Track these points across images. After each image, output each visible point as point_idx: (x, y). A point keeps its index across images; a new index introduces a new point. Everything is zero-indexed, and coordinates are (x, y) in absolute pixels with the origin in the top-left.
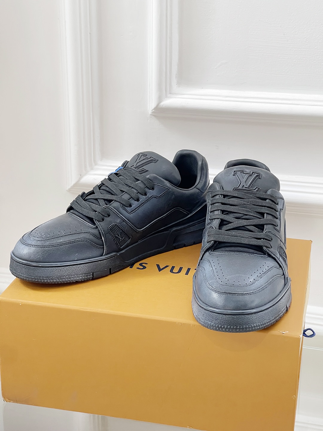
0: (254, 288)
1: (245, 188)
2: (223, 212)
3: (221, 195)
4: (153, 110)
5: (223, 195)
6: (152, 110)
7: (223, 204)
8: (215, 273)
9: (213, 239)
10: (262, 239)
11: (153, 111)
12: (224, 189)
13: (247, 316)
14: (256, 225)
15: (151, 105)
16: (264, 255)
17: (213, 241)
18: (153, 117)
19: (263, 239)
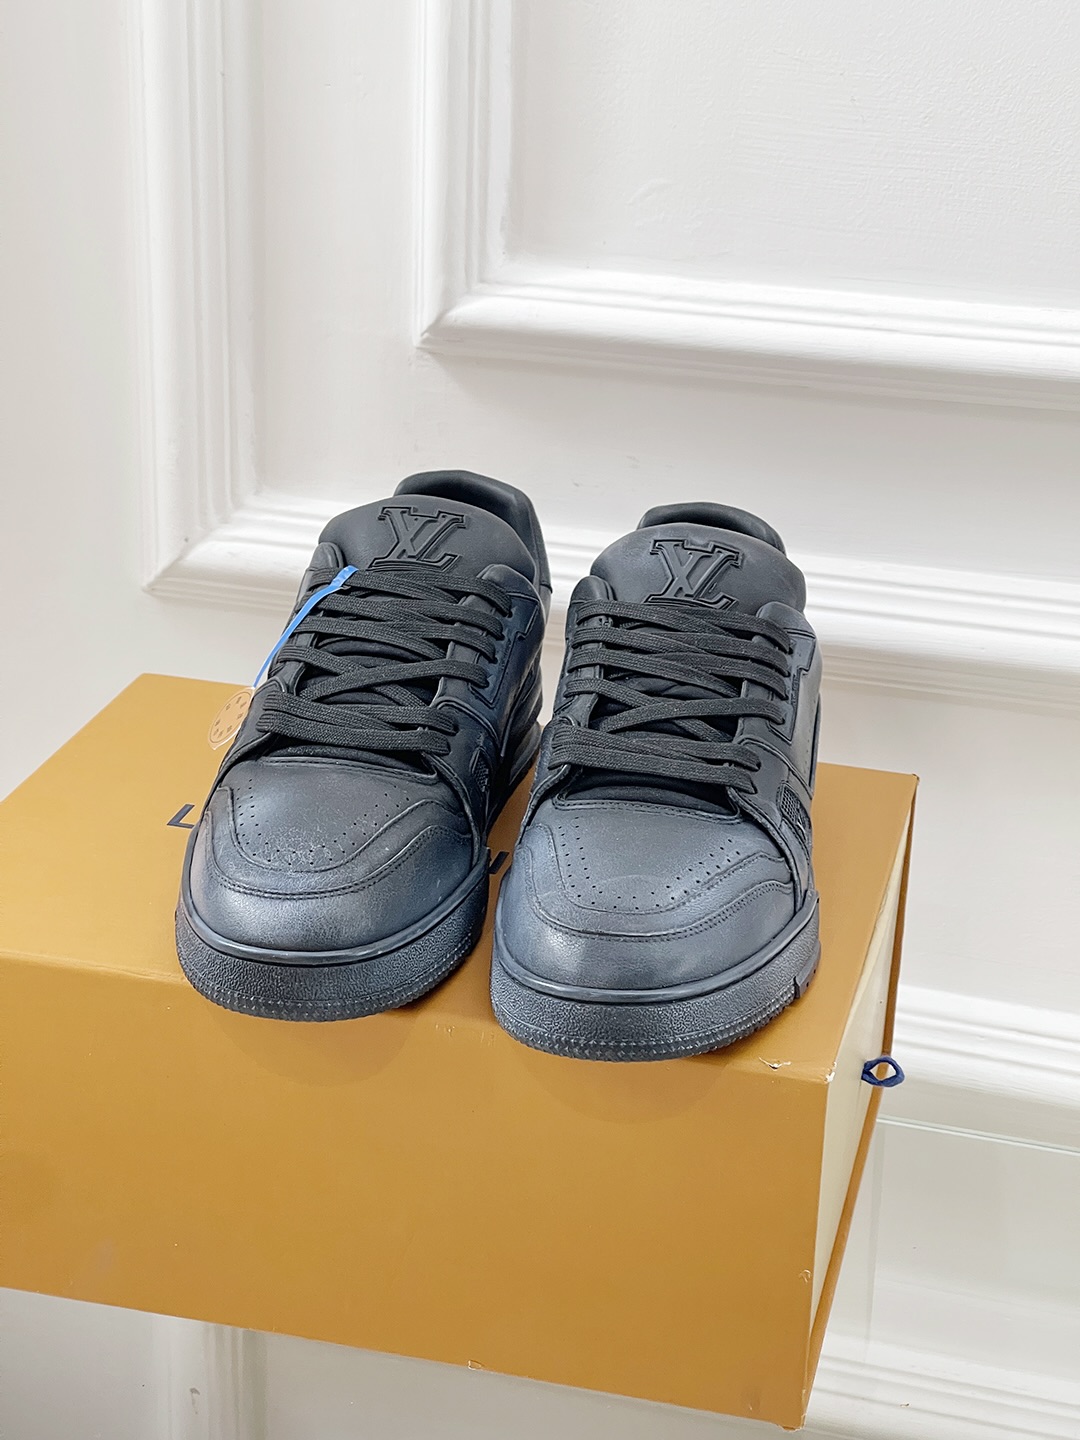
0: (681, 918)
1: (687, 595)
2: (608, 671)
3: (607, 616)
4: (426, 331)
5: (613, 617)
6: (422, 334)
7: (610, 645)
8: (564, 869)
9: (566, 759)
10: (726, 765)
11: (426, 335)
12: (617, 596)
13: (651, 1009)
14: (714, 717)
15: (421, 319)
16: (728, 815)
17: (565, 763)
18: (427, 356)
19: (731, 762)
